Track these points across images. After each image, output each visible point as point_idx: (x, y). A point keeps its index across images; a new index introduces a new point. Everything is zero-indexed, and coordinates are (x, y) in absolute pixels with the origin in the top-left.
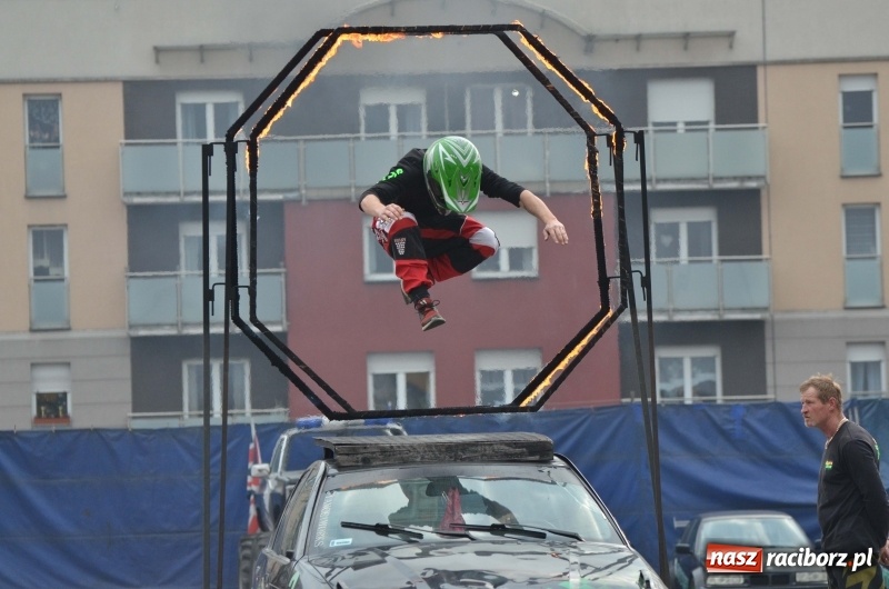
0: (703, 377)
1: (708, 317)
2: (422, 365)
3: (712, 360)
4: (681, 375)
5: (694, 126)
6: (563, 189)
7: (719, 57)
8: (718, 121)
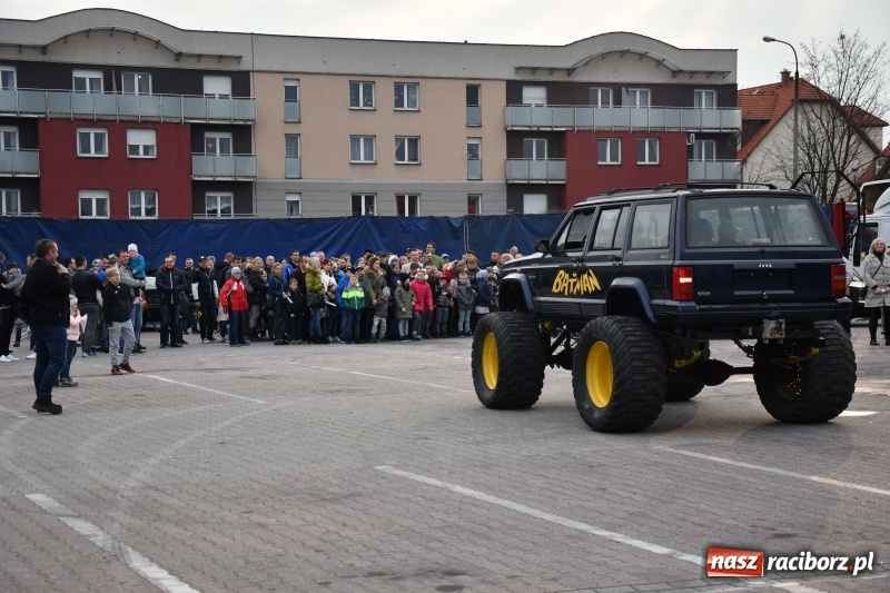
0: (225, 205)
1: (230, 179)
2: (104, 195)
3: (229, 198)
4: (216, 204)
5: (222, 97)
6: (168, 120)
7: (234, 67)
8: (233, 95)
